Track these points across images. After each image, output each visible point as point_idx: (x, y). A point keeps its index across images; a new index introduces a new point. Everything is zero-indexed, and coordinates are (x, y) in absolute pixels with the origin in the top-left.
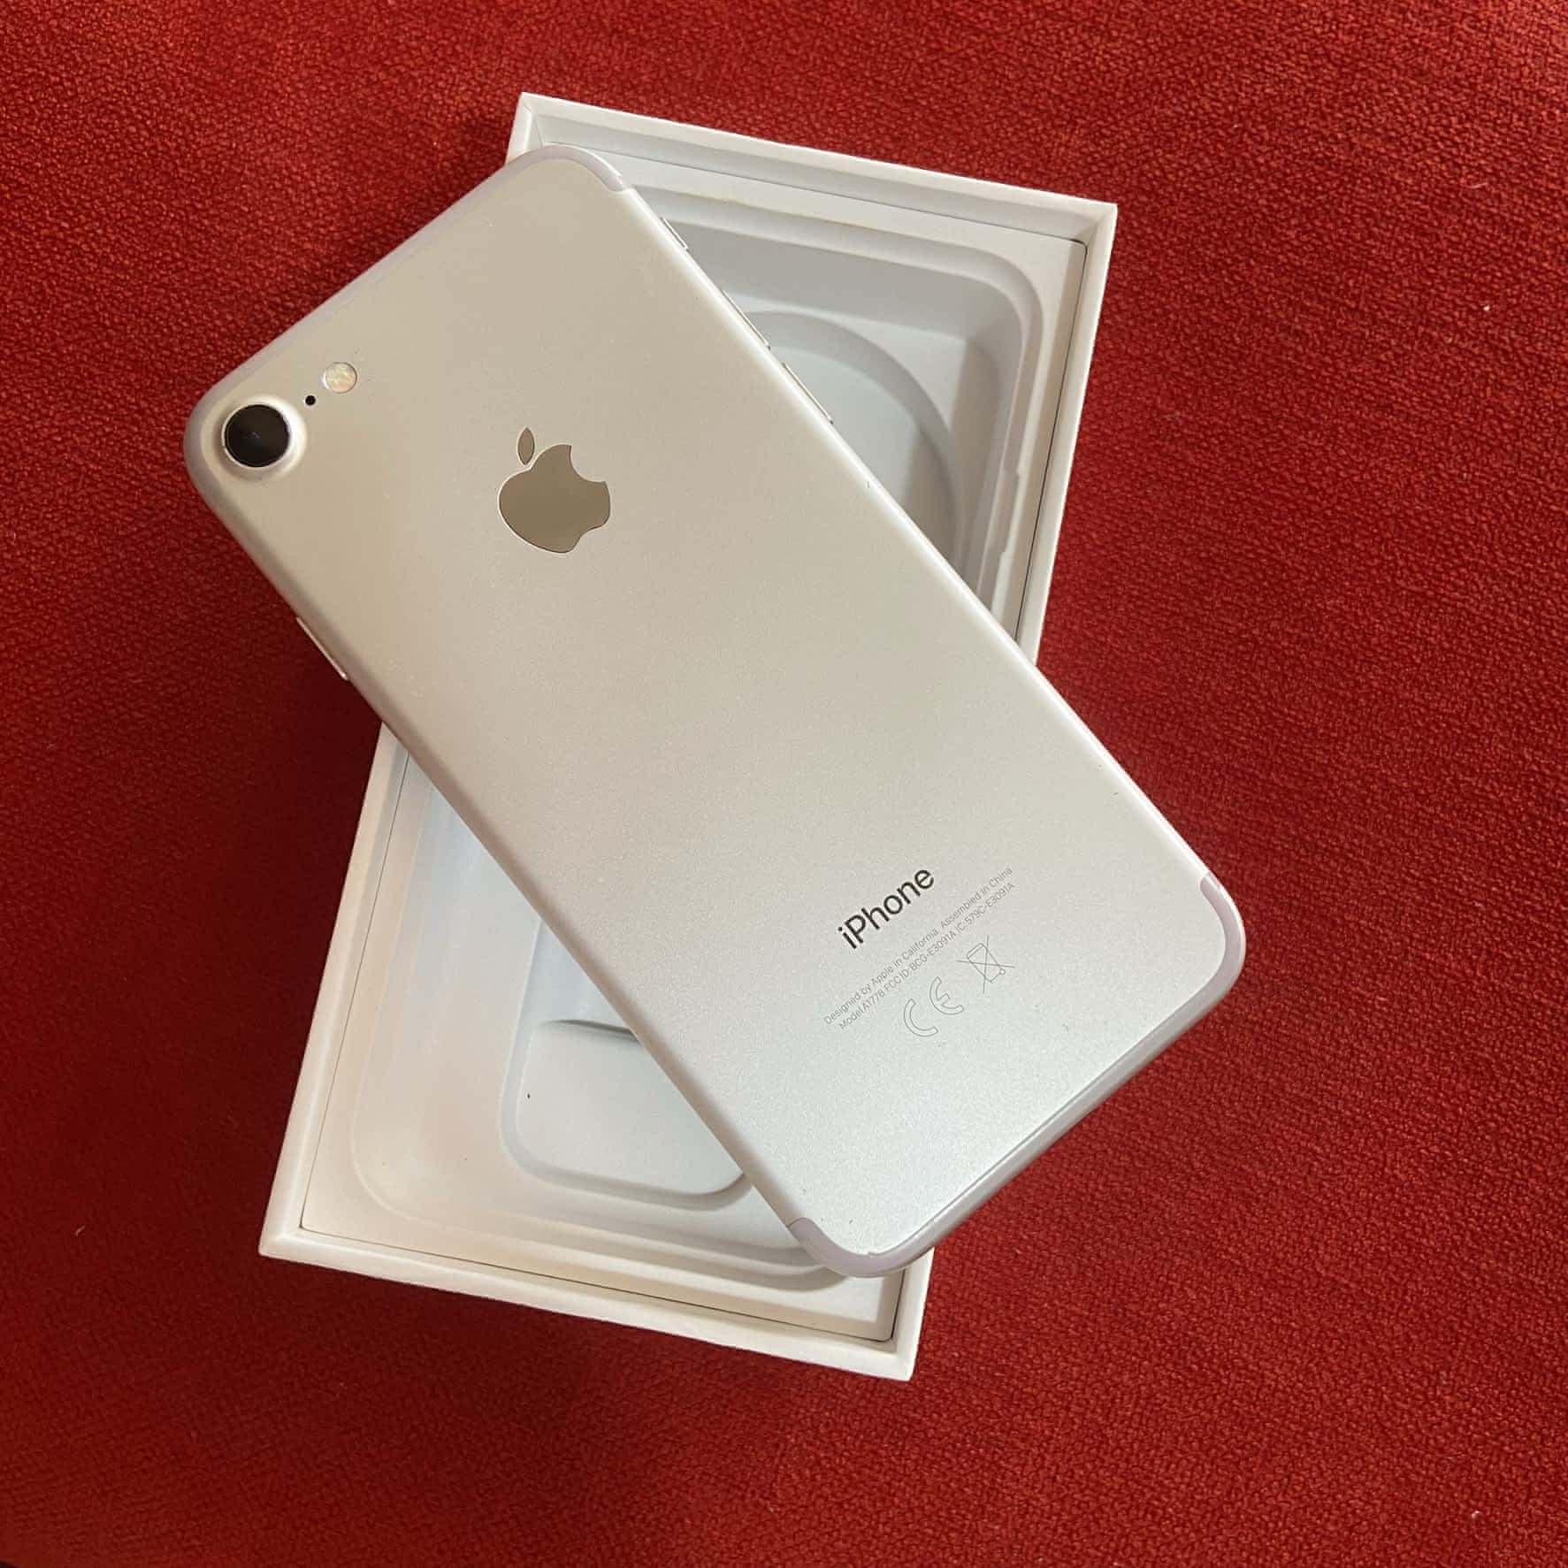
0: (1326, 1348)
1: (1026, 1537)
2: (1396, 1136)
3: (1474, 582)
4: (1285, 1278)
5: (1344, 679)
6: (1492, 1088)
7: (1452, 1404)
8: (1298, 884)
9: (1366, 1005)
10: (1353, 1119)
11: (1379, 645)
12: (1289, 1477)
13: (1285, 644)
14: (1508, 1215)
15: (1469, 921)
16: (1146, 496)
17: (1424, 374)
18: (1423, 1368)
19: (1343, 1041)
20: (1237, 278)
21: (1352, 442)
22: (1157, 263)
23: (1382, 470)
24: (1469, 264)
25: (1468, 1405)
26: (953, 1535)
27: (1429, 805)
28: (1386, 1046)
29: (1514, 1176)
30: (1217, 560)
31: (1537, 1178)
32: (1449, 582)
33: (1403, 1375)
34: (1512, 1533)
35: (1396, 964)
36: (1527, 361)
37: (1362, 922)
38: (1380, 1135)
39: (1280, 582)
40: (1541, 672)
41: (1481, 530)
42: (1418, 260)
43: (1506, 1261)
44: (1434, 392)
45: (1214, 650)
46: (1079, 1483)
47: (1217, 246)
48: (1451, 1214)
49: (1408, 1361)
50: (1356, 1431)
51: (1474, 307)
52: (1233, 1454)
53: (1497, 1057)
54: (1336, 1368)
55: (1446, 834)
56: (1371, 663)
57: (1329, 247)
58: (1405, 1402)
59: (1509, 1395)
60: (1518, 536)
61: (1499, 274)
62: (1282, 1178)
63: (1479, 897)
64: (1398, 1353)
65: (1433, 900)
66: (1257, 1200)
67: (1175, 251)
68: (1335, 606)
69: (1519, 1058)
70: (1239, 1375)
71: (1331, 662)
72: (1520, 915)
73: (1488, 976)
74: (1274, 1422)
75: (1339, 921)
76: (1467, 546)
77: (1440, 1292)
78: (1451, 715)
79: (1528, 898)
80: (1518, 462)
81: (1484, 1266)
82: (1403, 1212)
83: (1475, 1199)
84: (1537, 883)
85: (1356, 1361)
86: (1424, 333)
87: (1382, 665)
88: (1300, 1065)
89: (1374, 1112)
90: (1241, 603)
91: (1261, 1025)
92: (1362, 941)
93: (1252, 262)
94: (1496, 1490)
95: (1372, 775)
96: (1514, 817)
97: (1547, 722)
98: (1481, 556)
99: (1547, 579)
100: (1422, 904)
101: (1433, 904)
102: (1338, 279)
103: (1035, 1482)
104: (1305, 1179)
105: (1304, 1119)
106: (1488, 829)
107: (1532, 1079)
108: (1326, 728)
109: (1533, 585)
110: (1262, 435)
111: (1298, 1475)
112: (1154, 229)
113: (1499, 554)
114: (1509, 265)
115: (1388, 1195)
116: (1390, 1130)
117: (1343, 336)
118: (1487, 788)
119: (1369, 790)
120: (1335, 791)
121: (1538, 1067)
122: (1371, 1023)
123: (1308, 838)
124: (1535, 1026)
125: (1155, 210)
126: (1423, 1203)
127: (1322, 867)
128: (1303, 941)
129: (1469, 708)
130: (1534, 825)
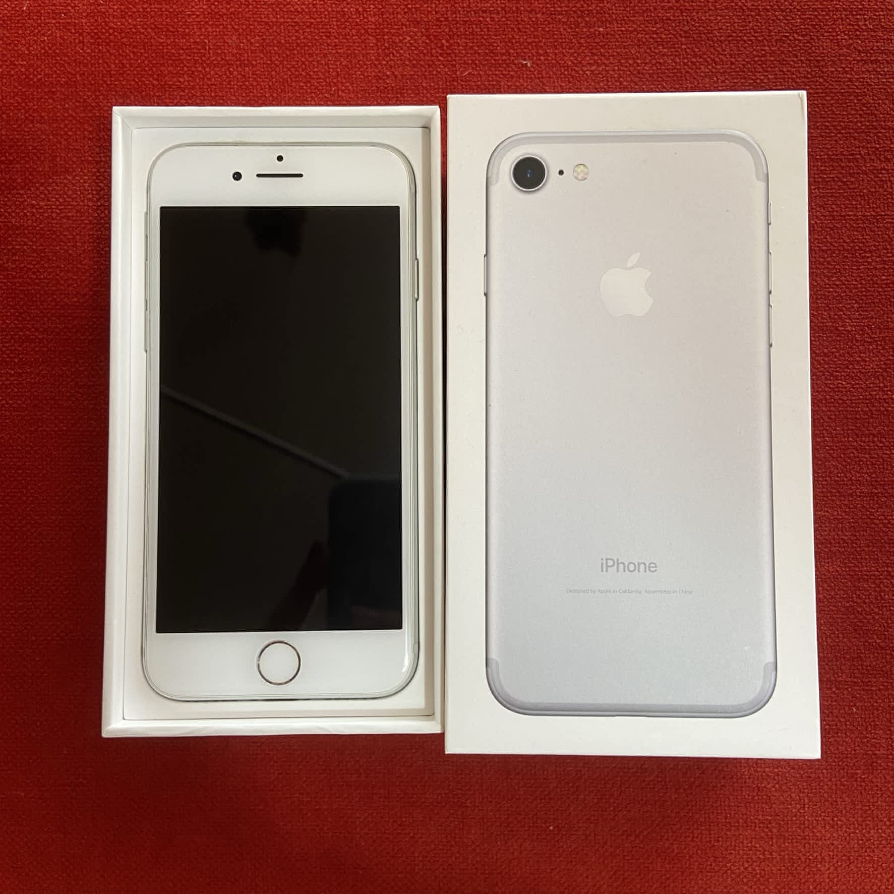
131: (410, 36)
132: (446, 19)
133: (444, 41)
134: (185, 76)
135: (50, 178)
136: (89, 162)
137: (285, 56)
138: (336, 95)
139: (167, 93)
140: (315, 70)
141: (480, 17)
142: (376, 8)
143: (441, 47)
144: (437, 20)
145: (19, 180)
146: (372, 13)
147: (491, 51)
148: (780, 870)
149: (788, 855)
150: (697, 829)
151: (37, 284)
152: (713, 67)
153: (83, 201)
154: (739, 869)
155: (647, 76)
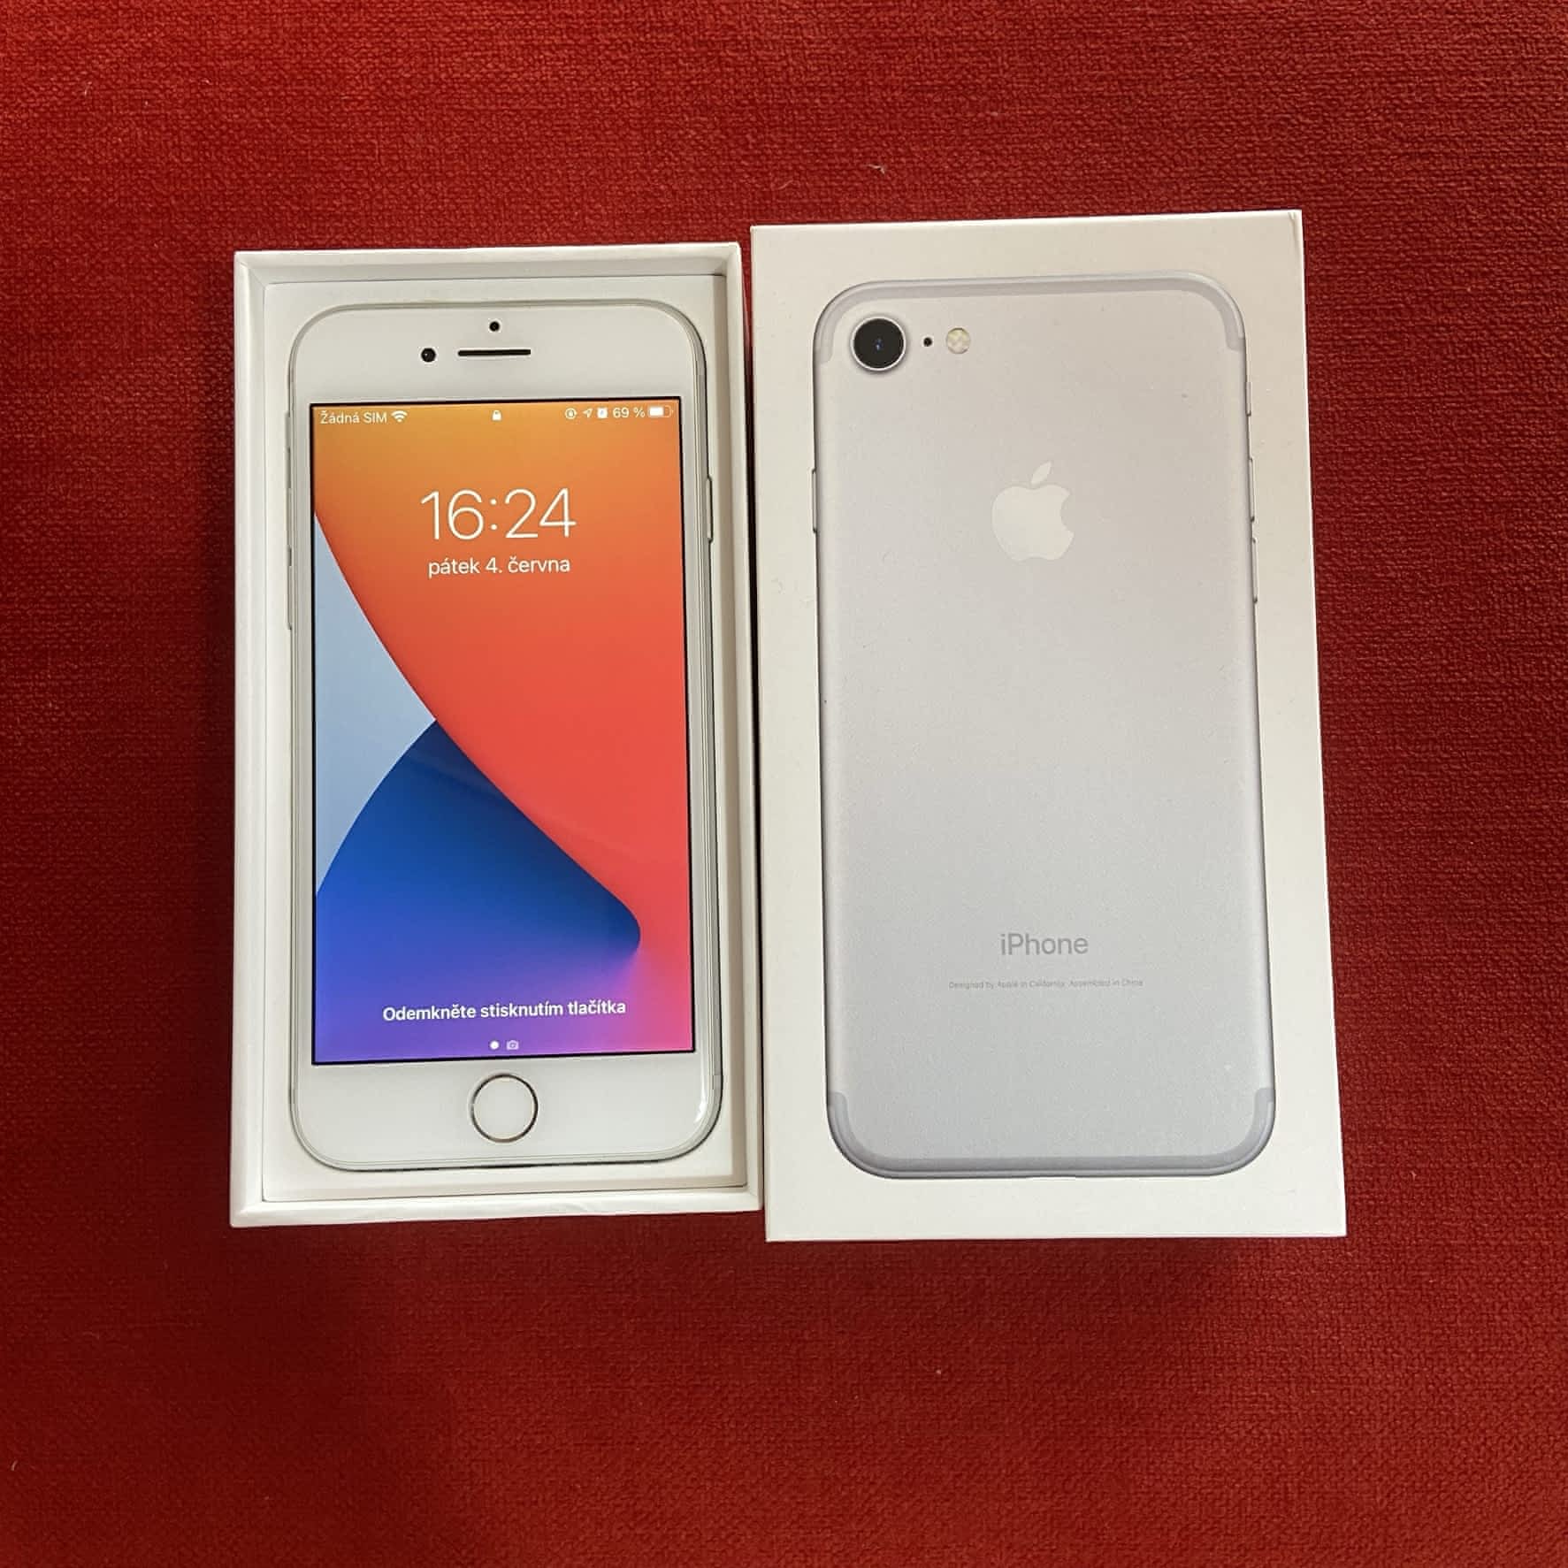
131: (696, 129)
132: (752, 102)
133: (748, 136)
134: (343, 198)
135: (131, 360)
136: (192, 334)
137: (498, 162)
138: (581, 223)
139: (315, 225)
140: (548, 184)
141: (804, 97)
142: (641, 85)
143: (745, 147)
144: (738, 103)
145: (82, 364)
146: (635, 93)
147: (824, 151)
148: (1304, 1433)
149: (1316, 1409)
150: (1170, 1369)
151: (113, 528)
152: (1171, 170)
153: (184, 396)
154: (1238, 1432)
155: (1069, 185)
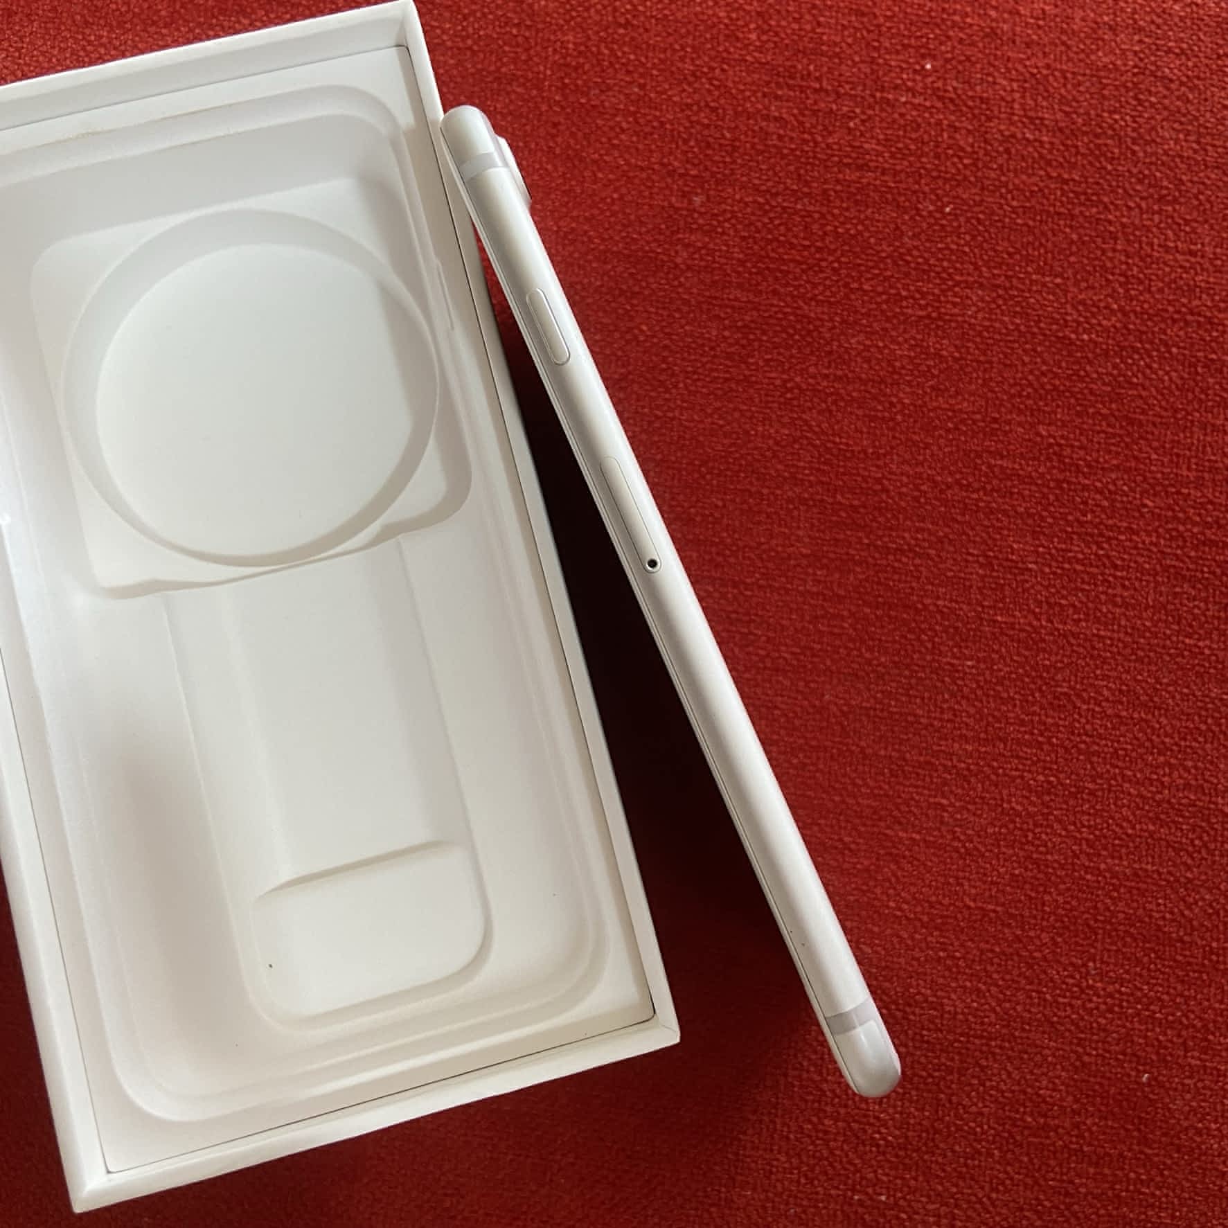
0: (989, 968)
1: (776, 1194)
2: (1005, 775)
3: (967, 297)
4: (942, 917)
5: (880, 402)
6: (1076, 716)
7: (1104, 989)
8: (879, 583)
9: (958, 671)
10: (968, 769)
11: (903, 367)
12: (984, 1085)
13: (825, 383)
14: (1113, 818)
15: (1027, 581)
16: (681, 285)
17: (889, 132)
18: (1072, 964)
19: (945, 706)
20: (716, 83)
21: (842, 201)
22: (645, 85)
23: (872, 220)
24: (906, 33)
25: (1117, 986)
26: (713, 1209)
27: (973, 492)
28: (981, 701)
29: (1110, 785)
30: (753, 325)
31: (1130, 781)
32: (948, 302)
33: (1058, 973)
34: (1180, 1087)
35: (974, 630)
36: (970, 103)
37: (940, 603)
38: (993, 777)
39: (809, 332)
40: (1038, 360)
41: (964, 252)
42: (863, 38)
43: (1121, 858)
44: (900, 145)
45: (767, 402)
46: (810, 1137)
47: (692, 59)
48: (1066, 829)
49: (1059, 962)
50: (1030, 1031)
51: (918, 67)
52: (933, 1077)
53: (1073, 689)
54: (1001, 983)
55: (992, 513)
56: (898, 384)
57: (787, 41)
58: (1065, 997)
59: (1149, 970)
60: (995, 251)
61: (931, 36)
62: (919, 833)
63: (1030, 559)
64: (1050, 957)
65: (993, 570)
66: (904, 857)
67: (659, 70)
68: (859, 343)
69: (1092, 685)
70: (922, 1008)
71: (866, 391)
72: (1067, 566)
73: (1052, 622)
74: (960, 1042)
75: (920, 606)
76: (956, 269)
77: (1072, 896)
78: (974, 413)
79: (1070, 551)
80: (983, 189)
81: (1103, 866)
82: (1026, 836)
83: (1083, 812)
84: (1075, 537)
85: (1015, 972)
86: (882, 98)
87: (909, 383)
88: (914, 734)
89: (984, 759)
90: (781, 358)
91: (875, 709)
92: (943, 619)
93: (725, 67)
94: (1158, 1053)
95: (921, 478)
96: (1043, 485)
97: (1053, 400)
98: (969, 274)
99: (1027, 282)
100: (985, 576)
101: (995, 574)
102: (800, 67)
103: (772, 1145)
104: (939, 830)
105: (928, 779)
106: (1025, 501)
107: (1107, 700)
108: (874, 447)
109: (1017, 289)
110: (766, 212)
111: (991, 1080)
112: (635, 54)
113: (984, 269)
114: (937, 25)
115: (1011, 826)
116: (1001, 771)
117: (815, 113)
118: (1017, 466)
119: (920, 491)
120: (892, 498)
121: (1109, 689)
122: (966, 685)
123: (879, 543)
124: (1100, 656)
125: (633, 39)
126: (1041, 825)
127: (896, 564)
128: (895, 630)
129: (987, 402)
130: (1062, 489)
